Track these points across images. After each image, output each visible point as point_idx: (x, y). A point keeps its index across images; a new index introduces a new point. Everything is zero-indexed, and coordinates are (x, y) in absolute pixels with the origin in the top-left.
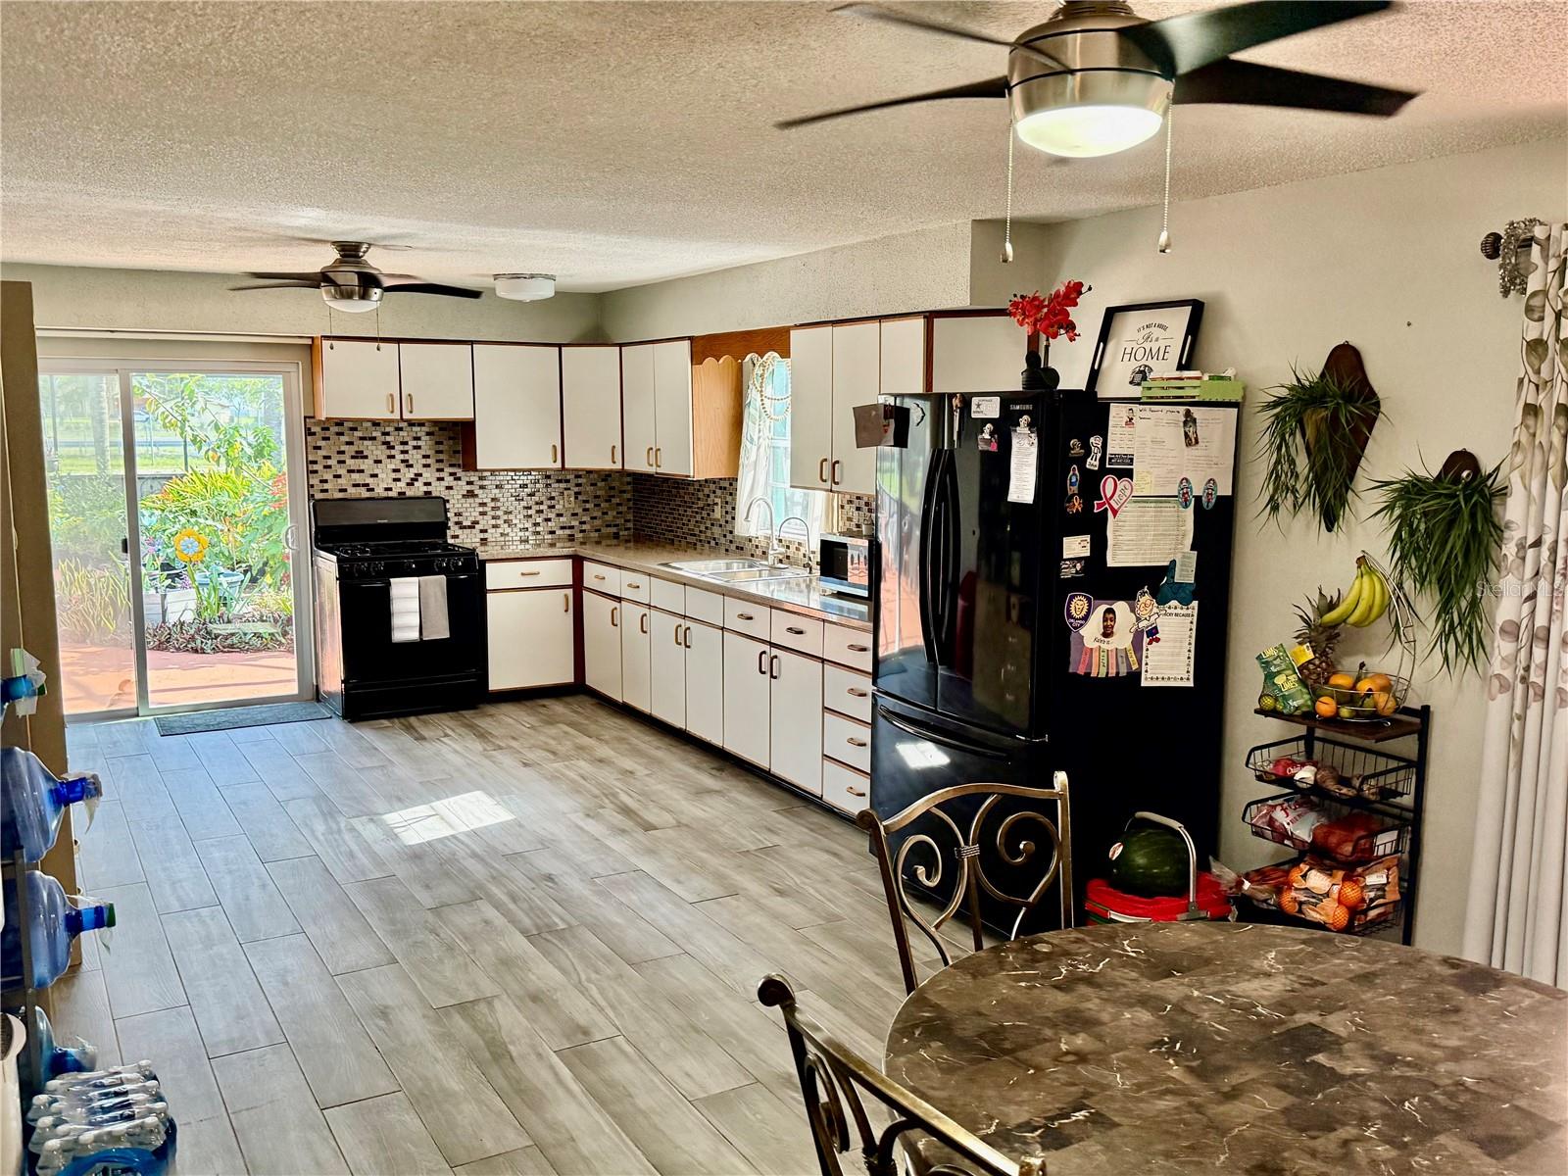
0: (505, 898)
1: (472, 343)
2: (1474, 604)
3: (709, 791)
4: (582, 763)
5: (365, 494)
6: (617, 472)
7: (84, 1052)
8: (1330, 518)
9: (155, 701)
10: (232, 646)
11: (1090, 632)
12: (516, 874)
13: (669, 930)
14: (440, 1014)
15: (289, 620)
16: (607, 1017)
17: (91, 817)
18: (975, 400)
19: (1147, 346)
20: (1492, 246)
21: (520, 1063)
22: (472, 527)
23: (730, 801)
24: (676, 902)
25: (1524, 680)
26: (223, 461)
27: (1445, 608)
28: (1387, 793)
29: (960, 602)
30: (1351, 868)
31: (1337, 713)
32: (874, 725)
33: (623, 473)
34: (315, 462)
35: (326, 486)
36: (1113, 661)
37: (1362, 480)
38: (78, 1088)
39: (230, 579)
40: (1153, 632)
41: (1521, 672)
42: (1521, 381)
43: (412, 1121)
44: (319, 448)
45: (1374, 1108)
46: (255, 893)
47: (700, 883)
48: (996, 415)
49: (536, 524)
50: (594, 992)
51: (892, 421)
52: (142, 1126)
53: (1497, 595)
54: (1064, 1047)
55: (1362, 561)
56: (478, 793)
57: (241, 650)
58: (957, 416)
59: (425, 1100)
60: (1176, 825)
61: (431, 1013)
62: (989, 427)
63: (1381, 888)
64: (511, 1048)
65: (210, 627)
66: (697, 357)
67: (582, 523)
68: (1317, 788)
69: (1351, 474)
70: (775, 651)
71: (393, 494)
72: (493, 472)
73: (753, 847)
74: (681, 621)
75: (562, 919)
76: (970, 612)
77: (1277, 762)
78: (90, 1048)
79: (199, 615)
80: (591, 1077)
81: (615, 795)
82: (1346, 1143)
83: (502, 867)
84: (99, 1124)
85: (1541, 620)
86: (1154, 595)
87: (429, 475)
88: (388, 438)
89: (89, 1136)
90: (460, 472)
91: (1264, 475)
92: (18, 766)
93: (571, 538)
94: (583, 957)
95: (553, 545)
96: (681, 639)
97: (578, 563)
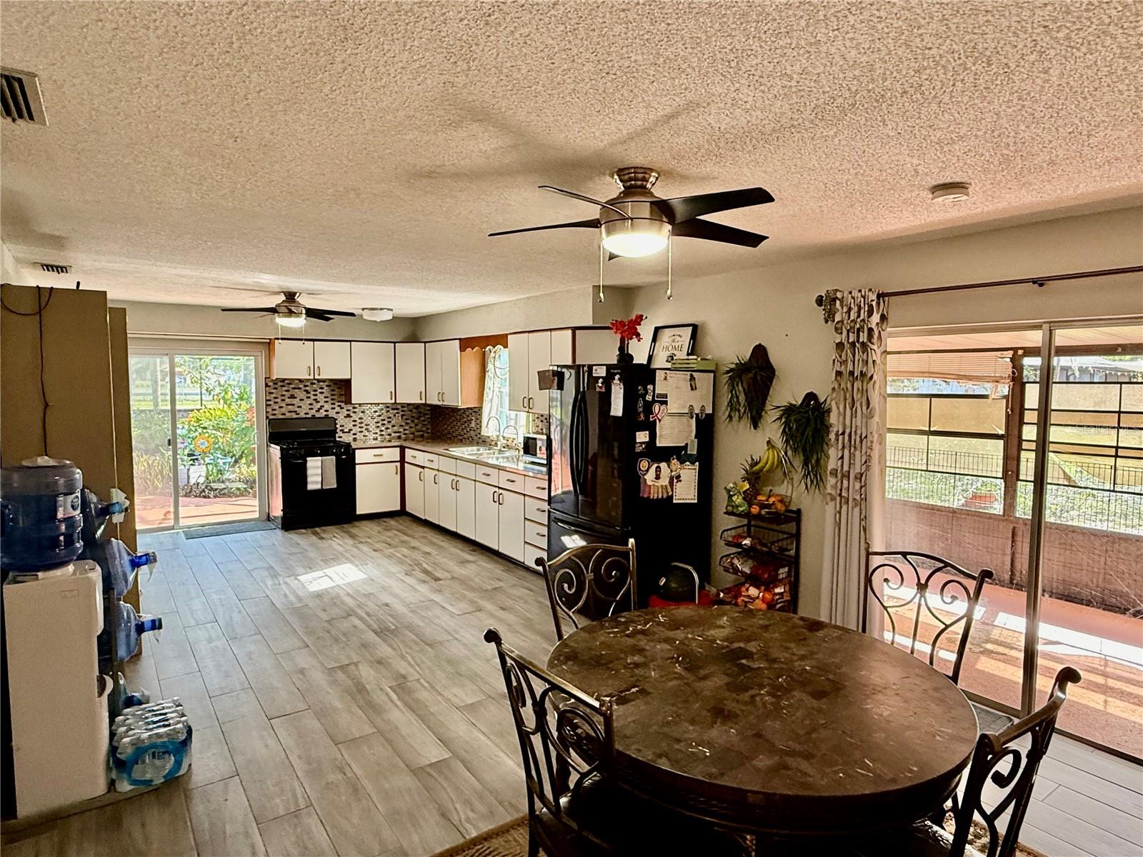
0: (364, 615)
1: (350, 341)
2: (818, 461)
3: (468, 562)
4: (404, 549)
5: (295, 416)
6: (423, 404)
7: (143, 695)
8: (755, 422)
9: (183, 522)
10: (224, 494)
11: (650, 477)
12: (369, 603)
13: (447, 628)
14: (331, 671)
15: (254, 481)
16: (415, 670)
17: (151, 573)
18: (594, 367)
19: (673, 344)
20: (820, 301)
21: (371, 694)
22: (349, 432)
23: (479, 566)
24: (452, 615)
25: (840, 495)
26: (222, 401)
27: (806, 463)
28: (782, 550)
29: (590, 467)
30: (768, 585)
31: (760, 513)
32: (549, 526)
33: (425, 405)
34: (270, 400)
35: (275, 412)
36: (660, 490)
37: (768, 407)
38: (140, 712)
39: (224, 461)
40: (678, 477)
41: (839, 492)
42: (834, 360)
43: (316, 724)
44: (272, 393)
45: (766, 681)
46: (236, 617)
47: (464, 606)
48: (604, 375)
49: (382, 431)
50: (409, 658)
51: (556, 378)
52: (174, 729)
53: (828, 457)
54: (629, 661)
55: (769, 442)
56: (349, 565)
57: (230, 497)
58: (586, 375)
59: (322, 713)
60: (690, 568)
61: (326, 671)
62: (601, 380)
63: (781, 594)
64: (367, 686)
65: (212, 485)
66: (462, 349)
67: (405, 430)
68: (752, 548)
69: (764, 404)
70: (501, 491)
71: (309, 416)
72: (360, 405)
73: (489, 588)
74: (454, 477)
75: (393, 625)
76: (594, 472)
77: (734, 537)
78: (146, 693)
79: (207, 479)
80: (407, 698)
81: (421, 565)
82: (753, 697)
83: (363, 600)
84: (151, 730)
85: (846, 468)
86: (678, 459)
87: (327, 406)
88: (307, 388)
89: (146, 735)
90: (343, 405)
91: (726, 404)
92: (112, 548)
93: (399, 437)
94: (404, 642)
95: (390, 441)
96: (454, 486)
97: (402, 449)
